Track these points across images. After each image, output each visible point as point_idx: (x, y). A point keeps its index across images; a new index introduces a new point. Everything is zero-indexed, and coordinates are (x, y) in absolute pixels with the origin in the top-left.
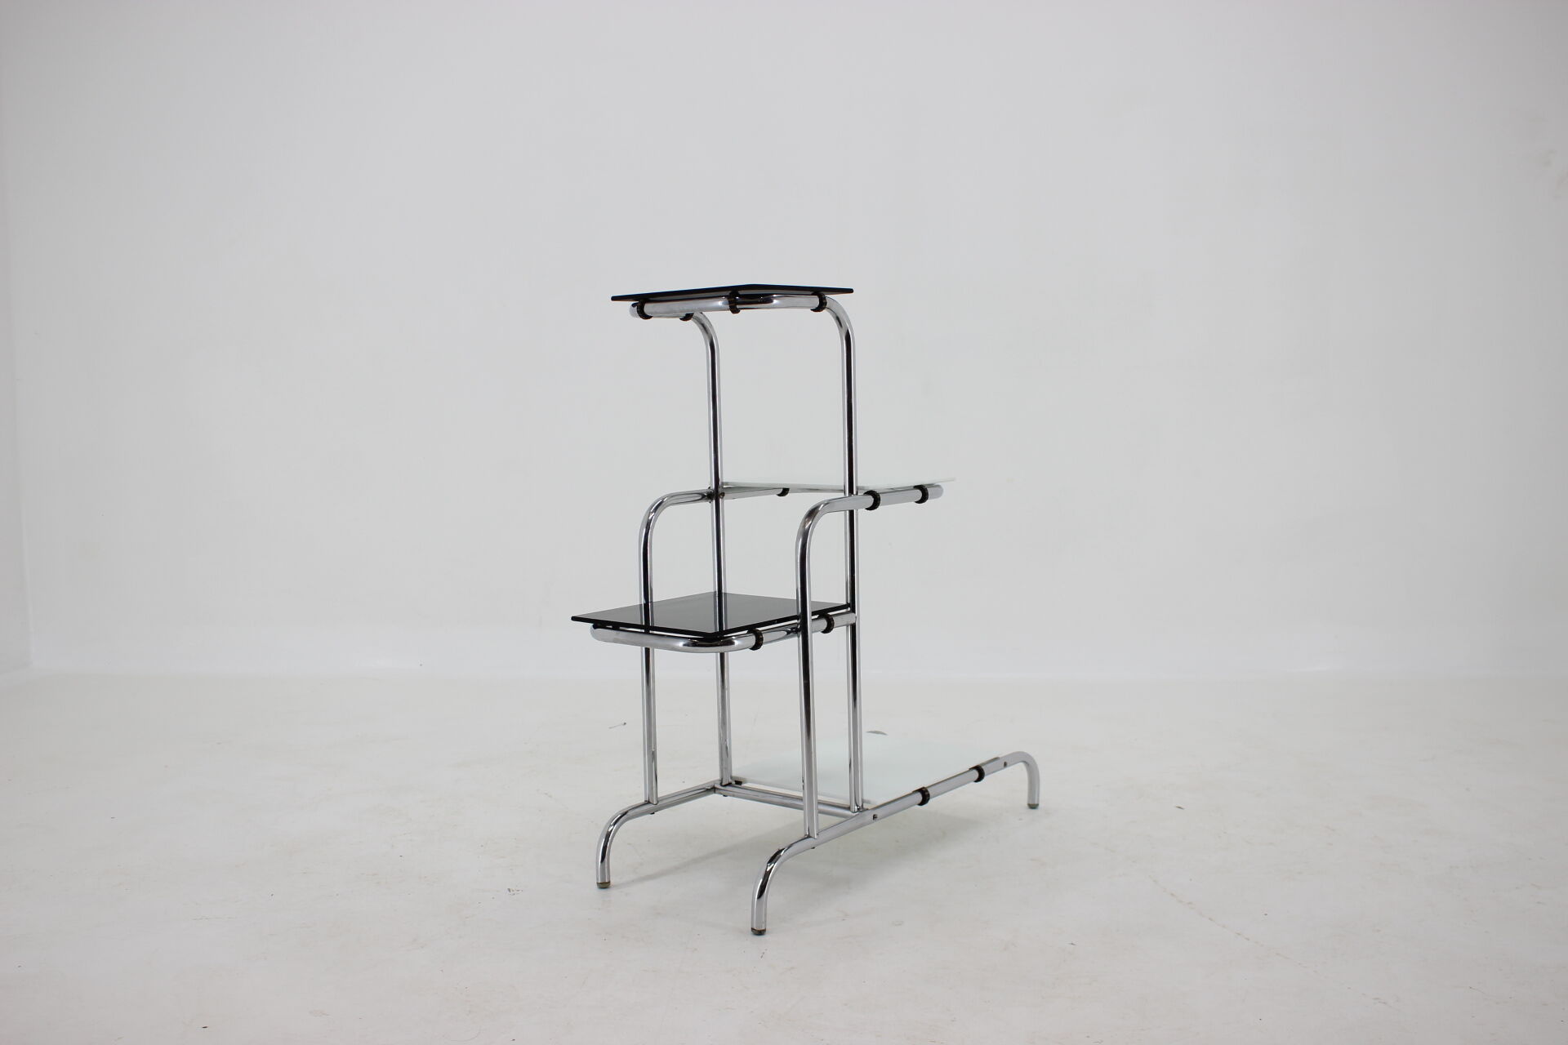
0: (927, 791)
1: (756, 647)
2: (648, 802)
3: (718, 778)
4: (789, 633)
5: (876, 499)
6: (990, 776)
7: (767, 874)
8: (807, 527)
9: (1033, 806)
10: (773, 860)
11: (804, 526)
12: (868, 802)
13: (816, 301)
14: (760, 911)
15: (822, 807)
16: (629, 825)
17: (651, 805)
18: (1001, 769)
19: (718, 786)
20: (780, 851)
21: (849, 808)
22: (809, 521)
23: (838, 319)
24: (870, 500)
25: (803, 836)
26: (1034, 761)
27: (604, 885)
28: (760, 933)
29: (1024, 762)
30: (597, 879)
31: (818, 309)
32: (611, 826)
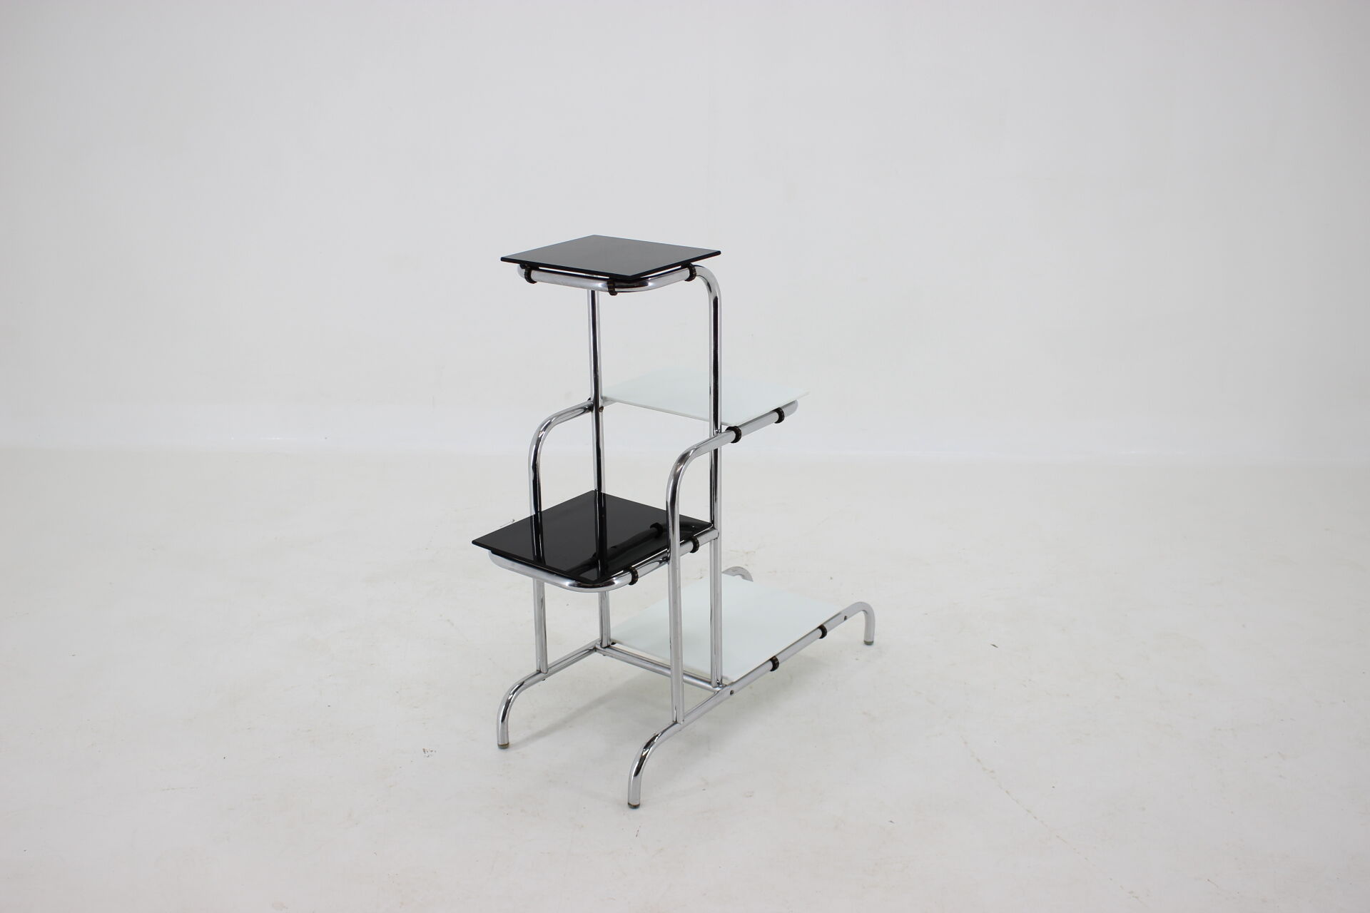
0: (777, 659)
1: (633, 582)
2: (539, 672)
3: (598, 636)
4: (661, 562)
5: (737, 432)
6: (832, 631)
7: (642, 759)
8: (679, 470)
9: (868, 643)
10: (648, 746)
11: (676, 469)
12: (727, 678)
13: (687, 272)
14: (635, 789)
15: (686, 678)
16: (523, 695)
17: (543, 672)
18: (842, 622)
19: (598, 647)
20: (654, 738)
21: (710, 683)
22: (680, 465)
23: (708, 285)
24: (733, 435)
25: (672, 723)
26: (871, 609)
27: (504, 746)
28: (636, 807)
29: (864, 611)
30: (498, 741)
31: (690, 279)
32: (510, 694)
